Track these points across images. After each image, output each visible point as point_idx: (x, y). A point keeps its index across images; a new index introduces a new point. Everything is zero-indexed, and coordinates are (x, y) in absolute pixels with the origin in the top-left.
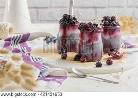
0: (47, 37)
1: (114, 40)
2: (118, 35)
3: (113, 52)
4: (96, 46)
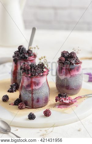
1: (70, 80)
2: (75, 75)
3: (60, 98)
4: (37, 91)
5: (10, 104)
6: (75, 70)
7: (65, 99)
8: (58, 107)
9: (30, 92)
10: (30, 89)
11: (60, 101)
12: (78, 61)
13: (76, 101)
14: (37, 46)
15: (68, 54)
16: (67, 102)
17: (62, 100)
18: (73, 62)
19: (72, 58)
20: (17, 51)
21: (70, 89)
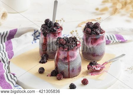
0: (36, 31)
1: (96, 49)
2: (101, 43)
3: (91, 66)
4: (73, 63)
5: (47, 76)
6: (100, 39)
7: (96, 67)
8: (91, 75)
9: (66, 64)
10: (67, 61)
11: (93, 69)
12: (102, 31)
13: (104, 67)
14: (62, 19)
15: (92, 25)
16: (99, 69)
17: (94, 68)
18: (99, 32)
19: (97, 28)
20: (44, 24)
21: (96, 56)
